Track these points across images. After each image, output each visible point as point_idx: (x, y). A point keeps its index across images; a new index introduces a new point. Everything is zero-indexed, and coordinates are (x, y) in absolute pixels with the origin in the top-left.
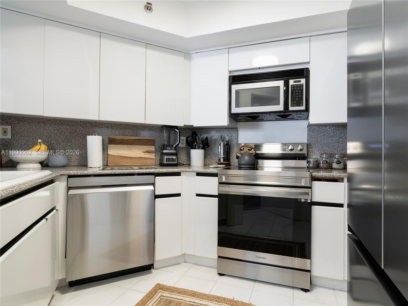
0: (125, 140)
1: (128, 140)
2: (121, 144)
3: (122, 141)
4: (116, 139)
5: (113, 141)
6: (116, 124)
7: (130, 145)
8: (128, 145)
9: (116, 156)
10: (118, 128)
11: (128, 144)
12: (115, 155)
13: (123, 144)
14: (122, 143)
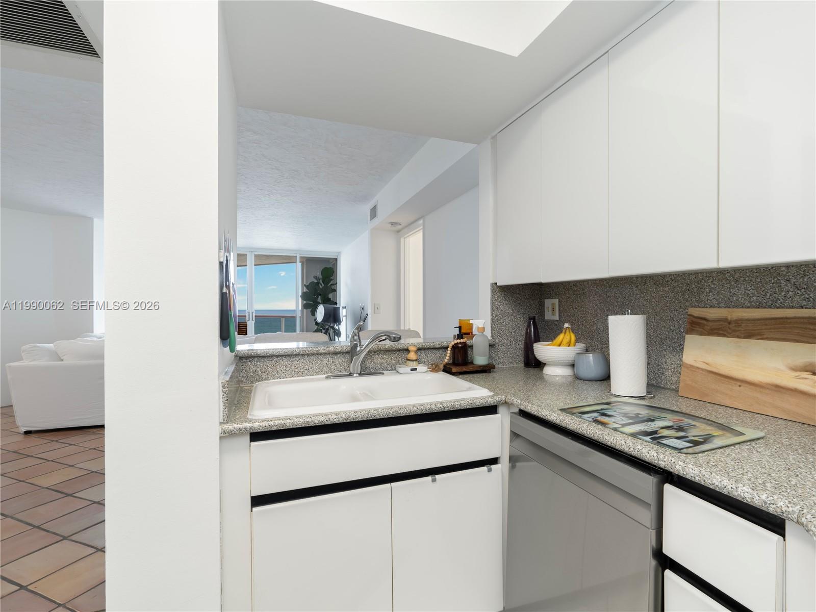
0: (730, 323)
1: (739, 322)
2: (719, 335)
3: (722, 325)
4: (705, 319)
5: (699, 324)
6: (709, 273)
7: (745, 337)
8: (738, 337)
9: (702, 370)
10: (714, 284)
11: (737, 333)
12: (698, 368)
13: (724, 336)
14: (721, 332)
